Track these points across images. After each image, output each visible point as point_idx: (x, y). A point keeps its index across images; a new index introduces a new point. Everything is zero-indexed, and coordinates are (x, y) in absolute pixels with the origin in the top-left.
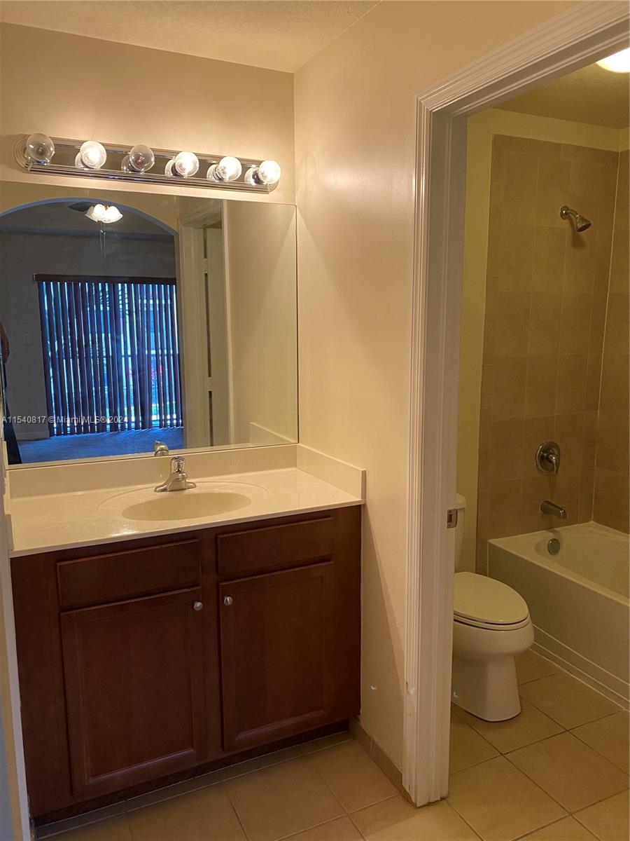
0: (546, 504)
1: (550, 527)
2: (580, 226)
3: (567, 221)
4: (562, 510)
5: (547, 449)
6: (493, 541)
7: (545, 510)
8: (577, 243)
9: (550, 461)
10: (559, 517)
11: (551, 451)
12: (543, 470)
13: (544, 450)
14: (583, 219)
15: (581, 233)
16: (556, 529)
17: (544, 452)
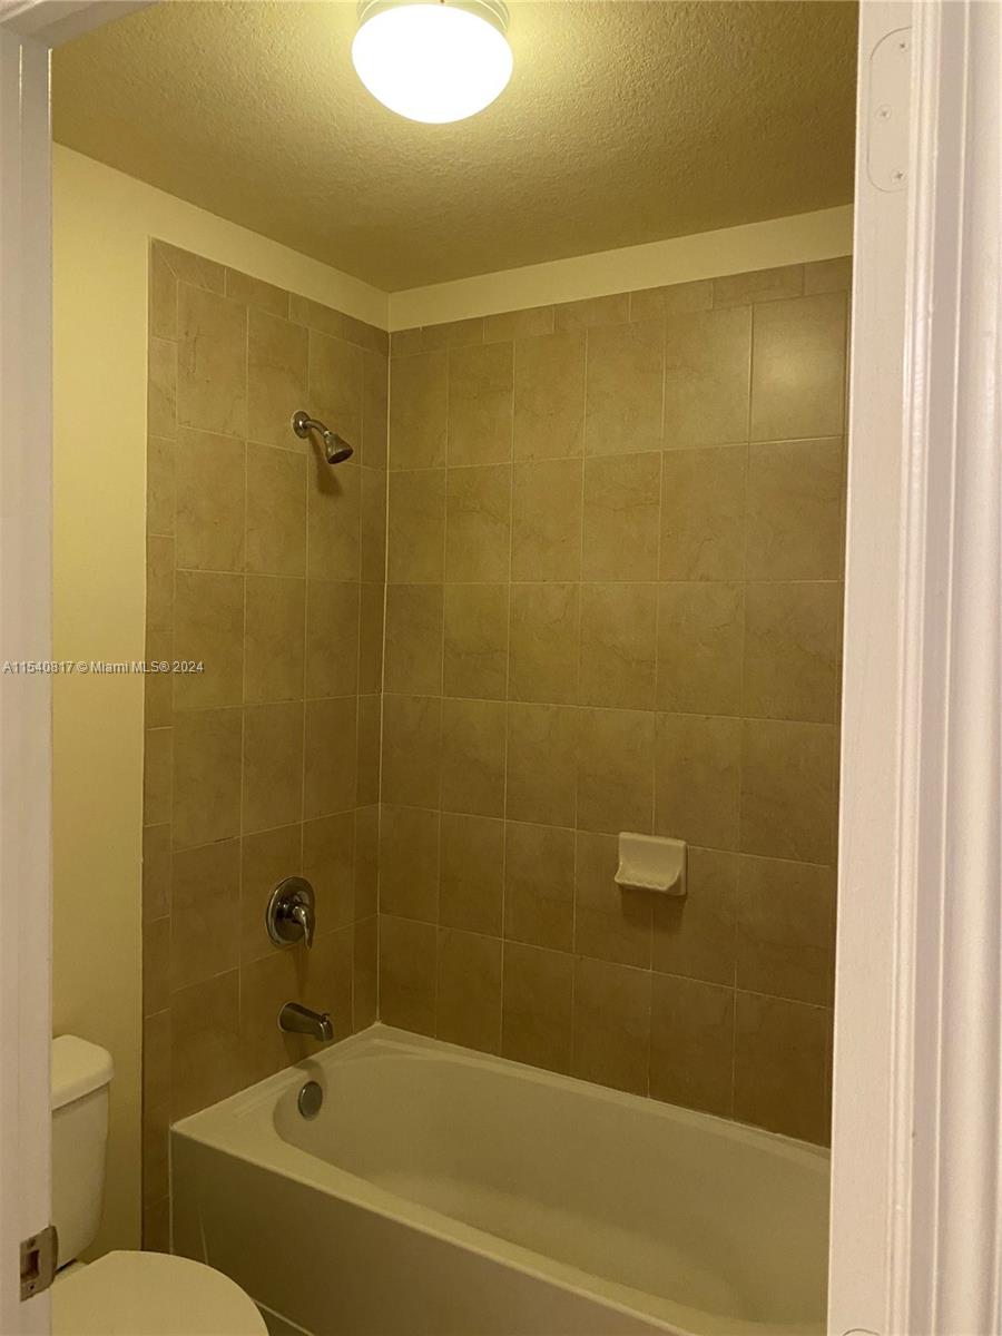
0: (289, 1010)
1: (299, 1057)
2: (333, 451)
3: (307, 440)
4: (323, 1020)
5: (288, 896)
6: (179, 1127)
7: (288, 1024)
8: (327, 486)
9: (297, 921)
10: (319, 1037)
11: (297, 898)
12: (280, 940)
13: (283, 899)
14: (337, 440)
15: (333, 465)
16: (312, 1057)
17: (283, 902)
